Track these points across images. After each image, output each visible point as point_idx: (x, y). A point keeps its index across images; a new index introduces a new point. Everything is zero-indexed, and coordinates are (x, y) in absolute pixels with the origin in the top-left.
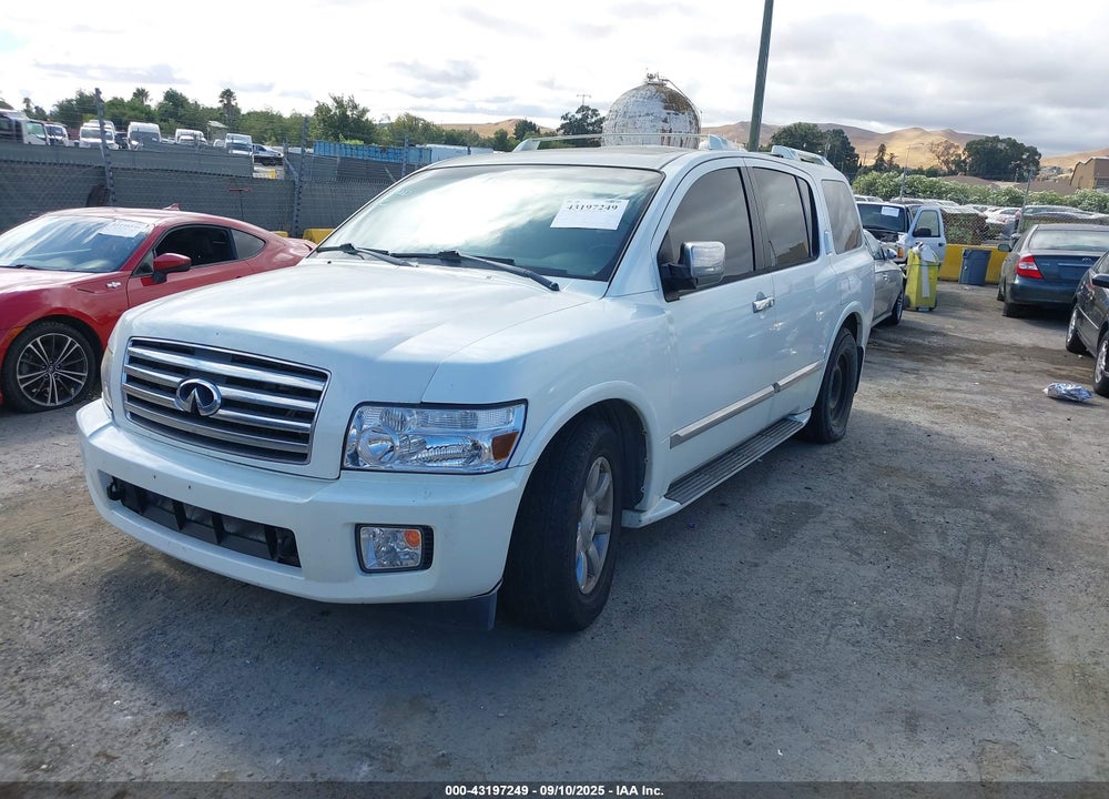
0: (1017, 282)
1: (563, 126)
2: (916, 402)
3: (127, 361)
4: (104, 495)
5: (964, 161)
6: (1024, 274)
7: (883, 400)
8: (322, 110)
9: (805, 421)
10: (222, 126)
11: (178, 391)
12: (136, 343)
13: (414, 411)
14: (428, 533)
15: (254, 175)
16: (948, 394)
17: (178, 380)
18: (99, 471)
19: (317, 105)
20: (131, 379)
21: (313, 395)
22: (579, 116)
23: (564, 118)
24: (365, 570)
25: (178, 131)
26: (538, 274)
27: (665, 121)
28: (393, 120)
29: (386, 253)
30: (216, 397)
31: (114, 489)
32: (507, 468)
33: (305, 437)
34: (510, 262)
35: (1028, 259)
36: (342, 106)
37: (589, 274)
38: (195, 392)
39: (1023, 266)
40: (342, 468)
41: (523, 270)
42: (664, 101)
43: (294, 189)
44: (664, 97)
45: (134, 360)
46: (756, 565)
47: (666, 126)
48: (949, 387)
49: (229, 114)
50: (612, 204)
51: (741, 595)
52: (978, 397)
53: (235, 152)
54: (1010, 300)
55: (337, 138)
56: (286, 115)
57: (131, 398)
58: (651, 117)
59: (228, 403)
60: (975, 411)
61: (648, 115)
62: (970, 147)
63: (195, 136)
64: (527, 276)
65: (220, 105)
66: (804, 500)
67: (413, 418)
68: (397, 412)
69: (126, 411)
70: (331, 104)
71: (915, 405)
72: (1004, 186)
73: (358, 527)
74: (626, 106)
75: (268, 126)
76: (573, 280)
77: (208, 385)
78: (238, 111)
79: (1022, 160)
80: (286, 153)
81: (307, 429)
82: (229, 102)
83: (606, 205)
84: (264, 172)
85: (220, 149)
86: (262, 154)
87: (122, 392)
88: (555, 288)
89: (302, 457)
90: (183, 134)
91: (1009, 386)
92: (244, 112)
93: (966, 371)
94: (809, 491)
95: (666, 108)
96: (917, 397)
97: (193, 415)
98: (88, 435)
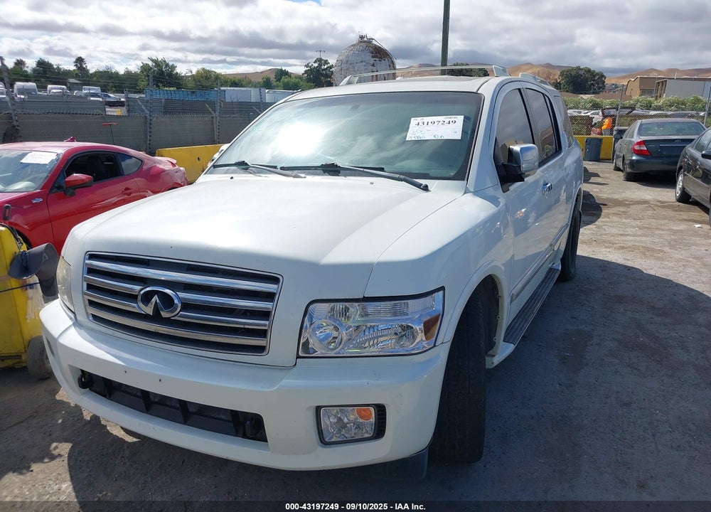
0: (634, 158)
1: (306, 72)
2: (606, 245)
3: (86, 271)
4: (75, 385)
5: (559, 83)
6: (638, 153)
7: (584, 245)
8: (145, 68)
9: (560, 268)
10: (77, 82)
11: (139, 298)
12: (93, 257)
13: (356, 304)
14: (381, 410)
15: (107, 113)
16: (624, 238)
17: (138, 288)
18: (70, 366)
19: (142, 65)
20: (90, 287)
21: (270, 297)
22: (316, 65)
23: (307, 66)
24: (324, 442)
25: (49, 86)
26: (409, 177)
27: (373, 65)
28: (194, 73)
29: (275, 167)
30: (176, 301)
31: (83, 380)
32: (435, 346)
33: (263, 334)
34: (382, 169)
35: (639, 143)
36: (159, 65)
37: (448, 175)
38: (156, 298)
39: (637, 148)
40: (298, 357)
41: (397, 176)
42: (372, 53)
43: (146, 122)
44: (371, 50)
45: (91, 271)
46: (571, 386)
47: (374, 69)
48: (622, 232)
49: (81, 74)
50: (451, 120)
51: (574, 414)
52: (644, 239)
53: (92, 99)
54: (629, 170)
55: (158, 86)
56: (122, 72)
57: (92, 303)
58: (364, 63)
59: (187, 306)
60: (648, 249)
61: (362, 62)
62: (562, 74)
63: (63, 89)
64: (401, 180)
65: (75, 68)
66: (576, 328)
67: (355, 309)
68: (340, 306)
69: (87, 313)
70: (150, 63)
71: (607, 247)
72: (586, 97)
73: (318, 409)
74: (348, 57)
75: (109, 80)
76: (437, 181)
77: (168, 291)
78: (88, 71)
79: (594, 80)
80: (127, 98)
81: (265, 325)
82: (81, 65)
83: (447, 121)
84: (112, 111)
85: (80, 97)
86: (108, 99)
87: (83, 298)
88: (426, 188)
89: (260, 349)
90: (54, 89)
91: (657, 229)
92: (91, 72)
93: (624, 220)
94: (574, 320)
95: (373, 57)
96: (604, 242)
97: (156, 317)
98: (56, 336)
